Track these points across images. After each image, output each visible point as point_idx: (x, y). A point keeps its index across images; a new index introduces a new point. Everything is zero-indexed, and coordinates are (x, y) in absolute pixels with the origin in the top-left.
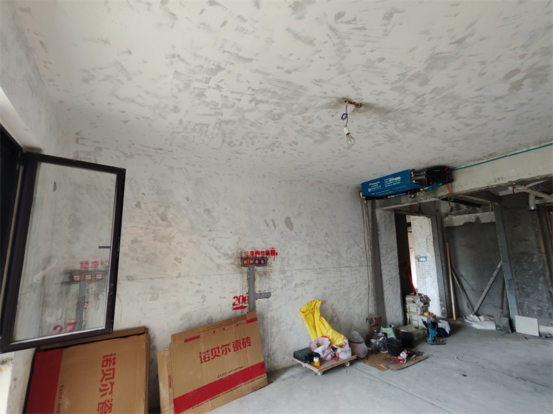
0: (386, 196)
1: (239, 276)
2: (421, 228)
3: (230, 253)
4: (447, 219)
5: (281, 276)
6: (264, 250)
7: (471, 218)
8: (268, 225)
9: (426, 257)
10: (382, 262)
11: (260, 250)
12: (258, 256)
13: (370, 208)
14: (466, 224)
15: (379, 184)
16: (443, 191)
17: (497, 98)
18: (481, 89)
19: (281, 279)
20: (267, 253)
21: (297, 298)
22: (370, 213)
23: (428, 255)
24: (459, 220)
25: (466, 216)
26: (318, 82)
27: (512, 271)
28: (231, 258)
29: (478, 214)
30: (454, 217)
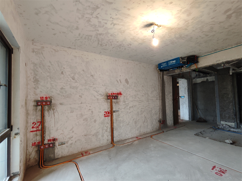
0: (169, 70)
1: (106, 103)
2: (183, 84)
3: (102, 94)
4: (194, 80)
5: (124, 103)
7: (204, 79)
8: (118, 82)
9: (184, 96)
10: (166, 98)
11: (115, 93)
12: (114, 95)
13: (161, 75)
14: (202, 82)
15: (166, 64)
17: (220, 23)
18: (214, 18)
19: (124, 105)
20: (118, 94)
22: (161, 77)
24: (199, 80)
26: (142, 14)
27: (219, 101)
28: (103, 96)
29: (208, 78)
30: (197, 79)
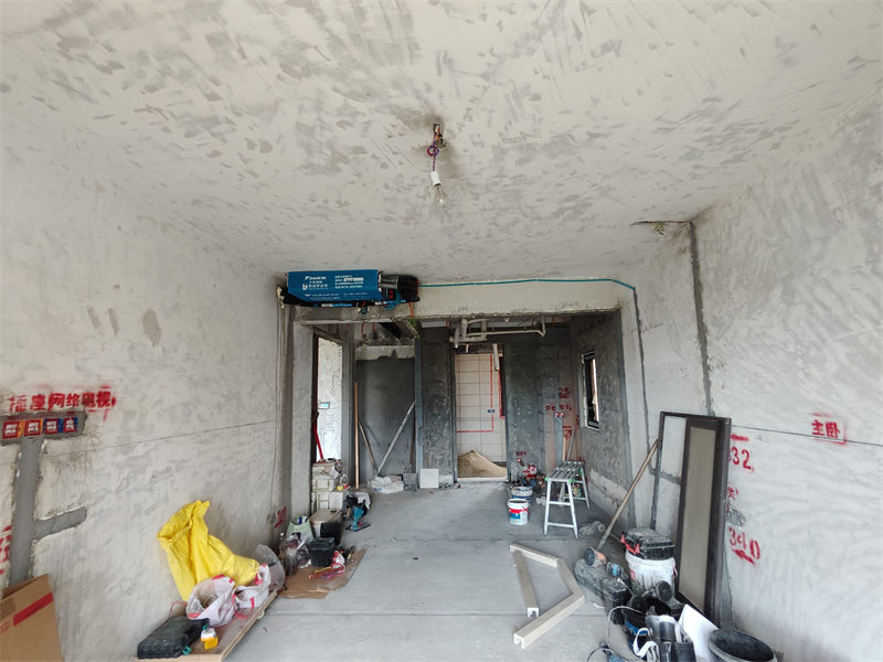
0: (319, 304)
4: (359, 349)
5: (121, 458)
6: (80, 392)
7: (386, 350)
9: (329, 403)
10: (294, 413)
11: (66, 391)
12: (56, 408)
13: (287, 318)
14: (381, 359)
15: (324, 281)
16: (402, 312)
17: (537, 217)
18: (542, 200)
19: (120, 467)
21: (153, 508)
23: (333, 399)
24: (373, 352)
25: (383, 348)
26: (446, 62)
27: (423, 417)
29: (396, 347)
30: (369, 347)
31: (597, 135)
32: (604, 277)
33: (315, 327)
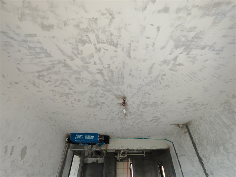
7: (95, 160)
15: (82, 137)
24: (90, 160)
31: (163, 103)
32: (163, 138)
33: (74, 151)
